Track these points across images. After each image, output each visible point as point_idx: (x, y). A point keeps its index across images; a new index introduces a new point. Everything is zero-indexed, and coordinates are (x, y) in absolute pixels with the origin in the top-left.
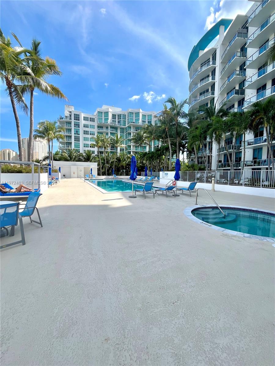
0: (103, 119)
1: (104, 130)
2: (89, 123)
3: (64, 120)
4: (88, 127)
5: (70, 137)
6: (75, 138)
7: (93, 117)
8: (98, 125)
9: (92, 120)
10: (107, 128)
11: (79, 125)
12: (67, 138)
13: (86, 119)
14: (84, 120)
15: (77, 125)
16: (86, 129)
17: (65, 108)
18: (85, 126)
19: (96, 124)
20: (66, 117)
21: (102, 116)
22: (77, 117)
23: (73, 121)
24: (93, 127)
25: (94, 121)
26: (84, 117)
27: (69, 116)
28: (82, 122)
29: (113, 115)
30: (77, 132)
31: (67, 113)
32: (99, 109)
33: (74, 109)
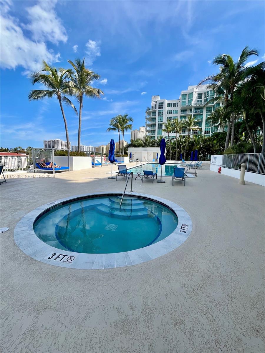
0: (187, 102)
1: (188, 113)
2: (172, 109)
3: (150, 110)
4: (171, 113)
5: (154, 125)
6: (158, 126)
7: (176, 102)
8: (182, 109)
9: (176, 105)
10: (191, 110)
11: (162, 113)
12: (152, 127)
13: (169, 105)
14: (168, 107)
15: (161, 113)
16: (170, 115)
17: (152, 99)
18: (169, 112)
19: (179, 108)
20: (152, 107)
21: (185, 99)
22: (161, 105)
23: (157, 110)
24: (176, 112)
25: (178, 106)
26: (168, 104)
27: (154, 106)
28: (166, 109)
29: (199, 94)
30: (160, 119)
31: (153, 104)
32: (183, 92)
33: (160, 99)
